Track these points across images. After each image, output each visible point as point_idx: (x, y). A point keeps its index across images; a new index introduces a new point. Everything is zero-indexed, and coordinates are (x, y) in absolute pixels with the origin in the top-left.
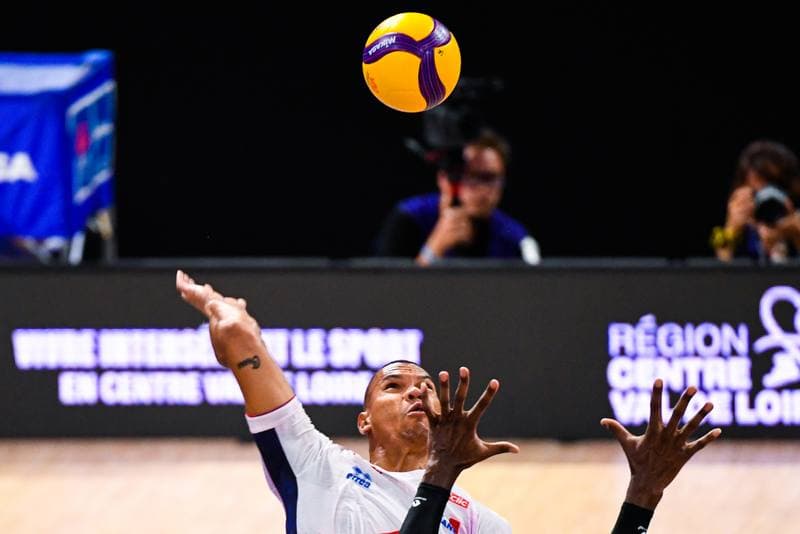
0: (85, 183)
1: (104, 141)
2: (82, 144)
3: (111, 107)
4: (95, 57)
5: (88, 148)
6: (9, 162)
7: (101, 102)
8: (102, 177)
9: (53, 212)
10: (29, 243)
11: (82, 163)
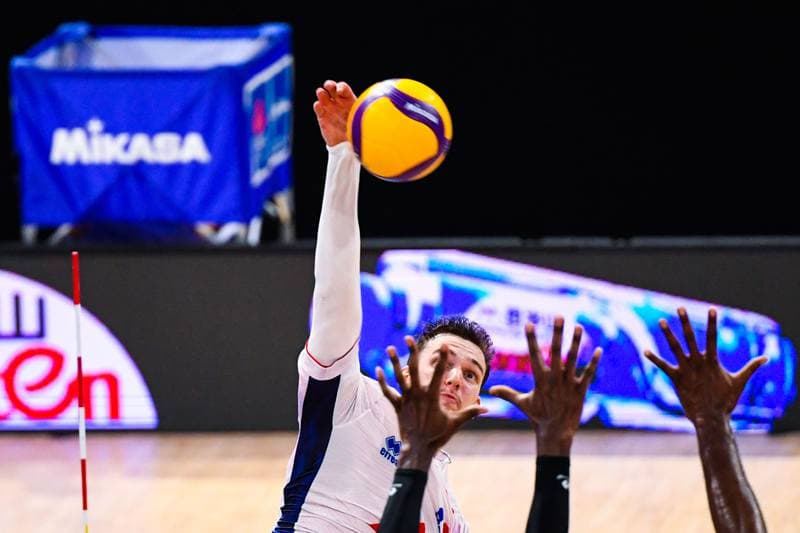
0: (263, 164)
1: (281, 119)
2: (258, 123)
3: (289, 83)
4: (272, 29)
5: (265, 128)
6: (182, 144)
7: (279, 79)
8: (279, 158)
9: (228, 195)
10: (204, 229)
11: (258, 143)
